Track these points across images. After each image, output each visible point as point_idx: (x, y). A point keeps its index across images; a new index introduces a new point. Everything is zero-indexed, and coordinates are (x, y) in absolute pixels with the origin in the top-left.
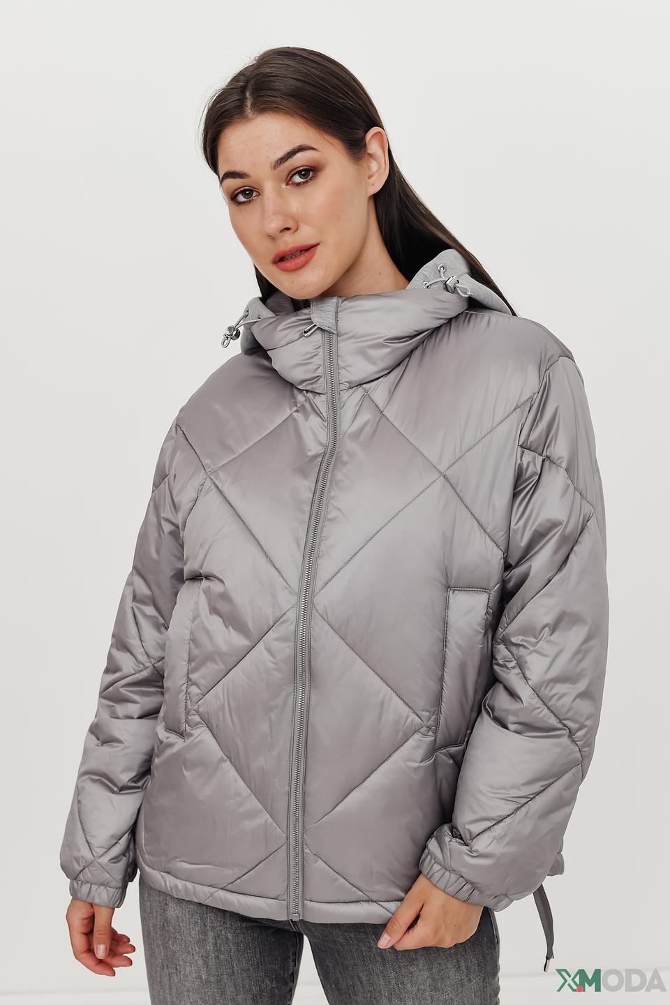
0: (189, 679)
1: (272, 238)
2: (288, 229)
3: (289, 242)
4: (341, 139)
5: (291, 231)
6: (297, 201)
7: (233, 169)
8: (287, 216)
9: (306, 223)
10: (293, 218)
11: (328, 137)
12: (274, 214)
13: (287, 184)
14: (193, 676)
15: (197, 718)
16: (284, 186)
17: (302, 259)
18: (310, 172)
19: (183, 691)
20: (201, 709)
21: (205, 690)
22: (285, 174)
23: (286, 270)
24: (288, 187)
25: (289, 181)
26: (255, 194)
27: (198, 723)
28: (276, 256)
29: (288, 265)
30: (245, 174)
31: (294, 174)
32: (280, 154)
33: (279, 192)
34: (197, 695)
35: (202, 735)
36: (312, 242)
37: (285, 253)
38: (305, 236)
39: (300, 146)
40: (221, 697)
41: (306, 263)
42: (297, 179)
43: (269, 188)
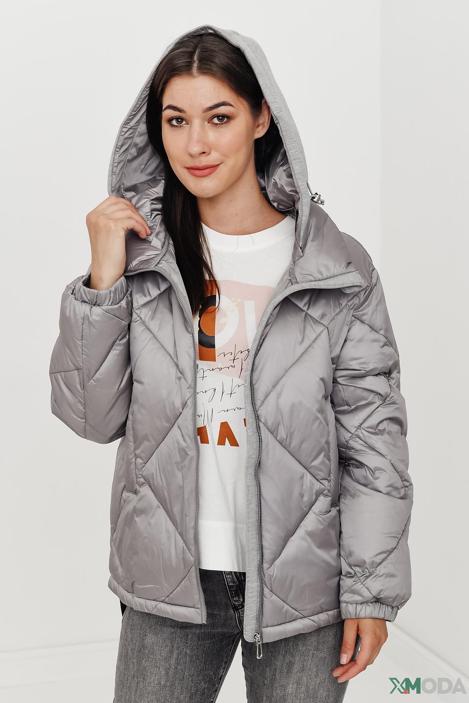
0: (135, 455)
1: (191, 156)
2: (204, 153)
3: (202, 160)
4: (248, 102)
5: (205, 154)
6: (213, 135)
7: (174, 104)
8: (205, 144)
9: (215, 150)
10: (208, 146)
11: (241, 99)
12: (197, 142)
13: (208, 123)
14: (137, 452)
15: (142, 480)
16: (206, 123)
17: (207, 171)
18: (225, 118)
19: (133, 462)
20: (144, 474)
21: (146, 460)
22: (209, 116)
23: (195, 175)
24: (209, 124)
25: (210, 120)
26: (184, 122)
27: (143, 484)
28: (191, 166)
29: (197, 173)
30: (183, 111)
31: (215, 117)
32: (211, 105)
33: (202, 127)
34: (141, 464)
35: (145, 490)
36: (217, 163)
38: (213, 159)
39: (224, 102)
40: (155, 464)
41: (210, 174)
42: (216, 120)
43: (197, 123)
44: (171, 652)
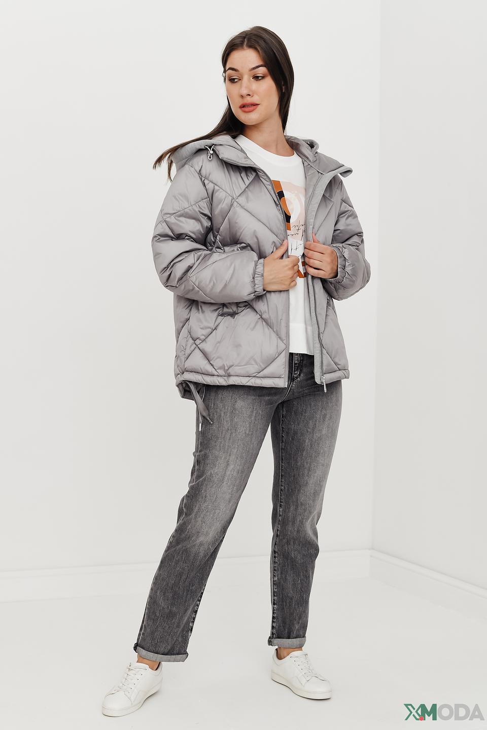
1: (242, 96)
2: (249, 95)
3: (249, 100)
5: (251, 96)
6: (255, 85)
7: (233, 67)
8: (250, 90)
9: (257, 95)
10: (252, 91)
12: (245, 88)
16: (251, 79)
17: (252, 108)
22: (252, 75)
23: (245, 112)
24: (253, 80)
25: (253, 78)
28: (242, 104)
29: (246, 109)
30: (238, 70)
32: (254, 66)
33: (249, 80)
36: (258, 103)
37: (246, 104)
38: (255, 99)
39: (262, 64)
41: (253, 110)
43: (246, 78)
44: (252, 412)
